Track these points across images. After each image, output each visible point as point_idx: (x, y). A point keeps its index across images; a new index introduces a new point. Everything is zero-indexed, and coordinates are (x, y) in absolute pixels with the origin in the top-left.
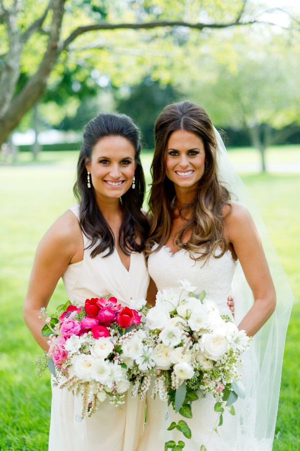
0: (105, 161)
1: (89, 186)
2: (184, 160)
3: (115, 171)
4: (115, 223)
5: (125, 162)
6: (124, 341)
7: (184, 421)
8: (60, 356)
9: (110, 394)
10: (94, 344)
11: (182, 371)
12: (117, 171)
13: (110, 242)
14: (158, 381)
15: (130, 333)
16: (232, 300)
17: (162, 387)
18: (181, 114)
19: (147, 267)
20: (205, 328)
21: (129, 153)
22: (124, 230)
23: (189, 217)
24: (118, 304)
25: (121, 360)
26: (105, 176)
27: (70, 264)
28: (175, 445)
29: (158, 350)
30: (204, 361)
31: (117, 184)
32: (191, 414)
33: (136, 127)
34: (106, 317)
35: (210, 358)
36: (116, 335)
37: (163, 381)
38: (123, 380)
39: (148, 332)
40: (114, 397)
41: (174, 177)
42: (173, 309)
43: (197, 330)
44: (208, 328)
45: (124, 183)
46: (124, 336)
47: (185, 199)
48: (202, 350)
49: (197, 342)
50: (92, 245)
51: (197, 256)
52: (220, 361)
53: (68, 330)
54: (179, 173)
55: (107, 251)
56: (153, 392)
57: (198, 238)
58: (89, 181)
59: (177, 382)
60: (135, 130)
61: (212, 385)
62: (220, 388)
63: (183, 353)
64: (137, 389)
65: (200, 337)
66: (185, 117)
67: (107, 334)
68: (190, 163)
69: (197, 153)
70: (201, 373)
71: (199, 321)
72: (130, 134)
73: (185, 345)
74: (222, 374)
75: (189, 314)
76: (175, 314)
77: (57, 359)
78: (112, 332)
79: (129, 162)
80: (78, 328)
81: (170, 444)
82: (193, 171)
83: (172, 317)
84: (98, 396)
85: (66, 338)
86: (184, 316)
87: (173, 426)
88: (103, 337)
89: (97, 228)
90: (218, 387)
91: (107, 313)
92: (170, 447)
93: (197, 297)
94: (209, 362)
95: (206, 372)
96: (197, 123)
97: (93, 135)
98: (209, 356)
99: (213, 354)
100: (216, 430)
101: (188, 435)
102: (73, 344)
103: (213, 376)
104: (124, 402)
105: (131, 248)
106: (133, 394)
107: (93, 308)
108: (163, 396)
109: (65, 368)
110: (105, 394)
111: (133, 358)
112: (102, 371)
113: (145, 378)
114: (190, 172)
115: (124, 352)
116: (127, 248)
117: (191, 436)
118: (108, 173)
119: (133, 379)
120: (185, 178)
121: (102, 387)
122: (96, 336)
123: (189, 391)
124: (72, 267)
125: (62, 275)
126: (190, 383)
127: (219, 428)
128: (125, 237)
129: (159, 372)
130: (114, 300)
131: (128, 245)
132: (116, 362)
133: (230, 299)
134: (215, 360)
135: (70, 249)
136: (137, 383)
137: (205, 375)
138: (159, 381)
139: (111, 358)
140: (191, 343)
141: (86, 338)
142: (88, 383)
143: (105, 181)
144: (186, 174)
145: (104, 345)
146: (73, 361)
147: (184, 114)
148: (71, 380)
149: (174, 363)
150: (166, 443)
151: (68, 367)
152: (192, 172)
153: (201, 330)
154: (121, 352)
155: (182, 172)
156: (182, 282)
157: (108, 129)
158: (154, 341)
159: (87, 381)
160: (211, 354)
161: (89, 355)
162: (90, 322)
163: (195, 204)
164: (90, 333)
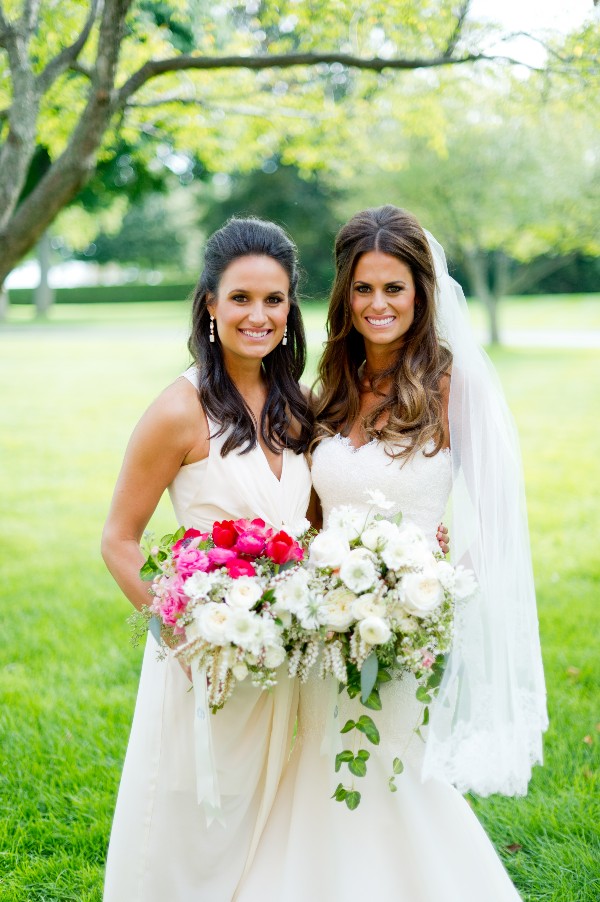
0: (241, 297)
1: (212, 338)
2: (380, 300)
3: (258, 312)
4: (255, 400)
5: (273, 299)
6: (279, 584)
7: (367, 717)
8: (174, 608)
9: (253, 668)
10: (231, 588)
11: (371, 631)
12: (260, 312)
13: (249, 429)
14: (329, 650)
15: (288, 571)
16: (445, 532)
17: (338, 658)
18: (376, 225)
19: (310, 470)
20: (409, 564)
21: (281, 286)
22: (270, 413)
23: (387, 390)
24: (267, 528)
25: (274, 613)
26: (241, 322)
27: (183, 465)
28: (352, 758)
29: (330, 600)
30: (404, 618)
31: (260, 334)
32: (380, 704)
33: (291, 244)
34: (250, 545)
35: (414, 613)
36: (264, 574)
37: (338, 650)
38: (275, 646)
39: (314, 571)
40: (260, 673)
41: (364, 328)
42: (354, 537)
43: (396, 568)
44: (415, 566)
45: (271, 334)
46: (277, 576)
47: (379, 362)
48: (403, 599)
49: (393, 588)
50: (222, 432)
51: (397, 450)
52: (430, 618)
53: (189, 564)
54: (372, 321)
55: (246, 444)
56: (322, 668)
57: (399, 422)
58: (212, 332)
59: (363, 650)
60: (289, 247)
61: (416, 654)
62: (428, 661)
63: (376, 602)
64: (297, 662)
65: (398, 580)
66: (381, 230)
67: (252, 573)
68: (389, 305)
69: (401, 288)
70: (399, 636)
71: (399, 554)
72: (282, 253)
73: (376, 591)
74: (432, 638)
75: (381, 544)
76: (356, 544)
77: (168, 612)
78: (260, 569)
79: (280, 300)
80: (205, 562)
81: (345, 756)
82: (395, 317)
83: (352, 548)
84: (234, 671)
85: (184, 577)
86: (374, 548)
87: (349, 726)
88: (246, 577)
89: (227, 407)
90: (425, 660)
91: (251, 540)
92: (345, 760)
93: (390, 519)
94: (411, 620)
95: (406, 635)
96: (401, 241)
97: (222, 254)
98: (411, 610)
99: (420, 607)
100: (418, 731)
101: (374, 738)
102: (198, 585)
103: (418, 642)
104: (275, 682)
105: (281, 443)
106: (291, 670)
107: (226, 533)
108: (341, 673)
109: (181, 626)
110: (246, 668)
111: (293, 611)
112: (243, 628)
113: (310, 645)
114: (389, 320)
115: (278, 600)
116: (273, 442)
117: (378, 740)
118: (247, 317)
119: (289, 648)
120: (382, 329)
121: (243, 655)
122: (234, 575)
123: (382, 666)
124: (188, 469)
125: (169, 484)
126: (382, 653)
127: (423, 728)
128: (271, 425)
129: (331, 635)
130: (260, 522)
131: (277, 438)
132: (266, 614)
133: (441, 529)
134: (422, 616)
135: (186, 438)
136: (297, 653)
137: (406, 639)
138: (333, 650)
139: (258, 608)
140: (386, 588)
141: (218, 577)
142: (220, 648)
143: (241, 330)
144: (383, 322)
145: (247, 589)
146: (195, 613)
147: (381, 225)
148: (192, 645)
149: (358, 618)
150: (338, 756)
151: (185, 625)
152: (391, 319)
153: (403, 568)
154: (273, 601)
155: (376, 319)
156: (371, 493)
157: (246, 244)
158: (324, 584)
159: (219, 644)
160: (416, 605)
161: (222, 604)
162: (223, 553)
163: (397, 372)
164: (224, 569)
